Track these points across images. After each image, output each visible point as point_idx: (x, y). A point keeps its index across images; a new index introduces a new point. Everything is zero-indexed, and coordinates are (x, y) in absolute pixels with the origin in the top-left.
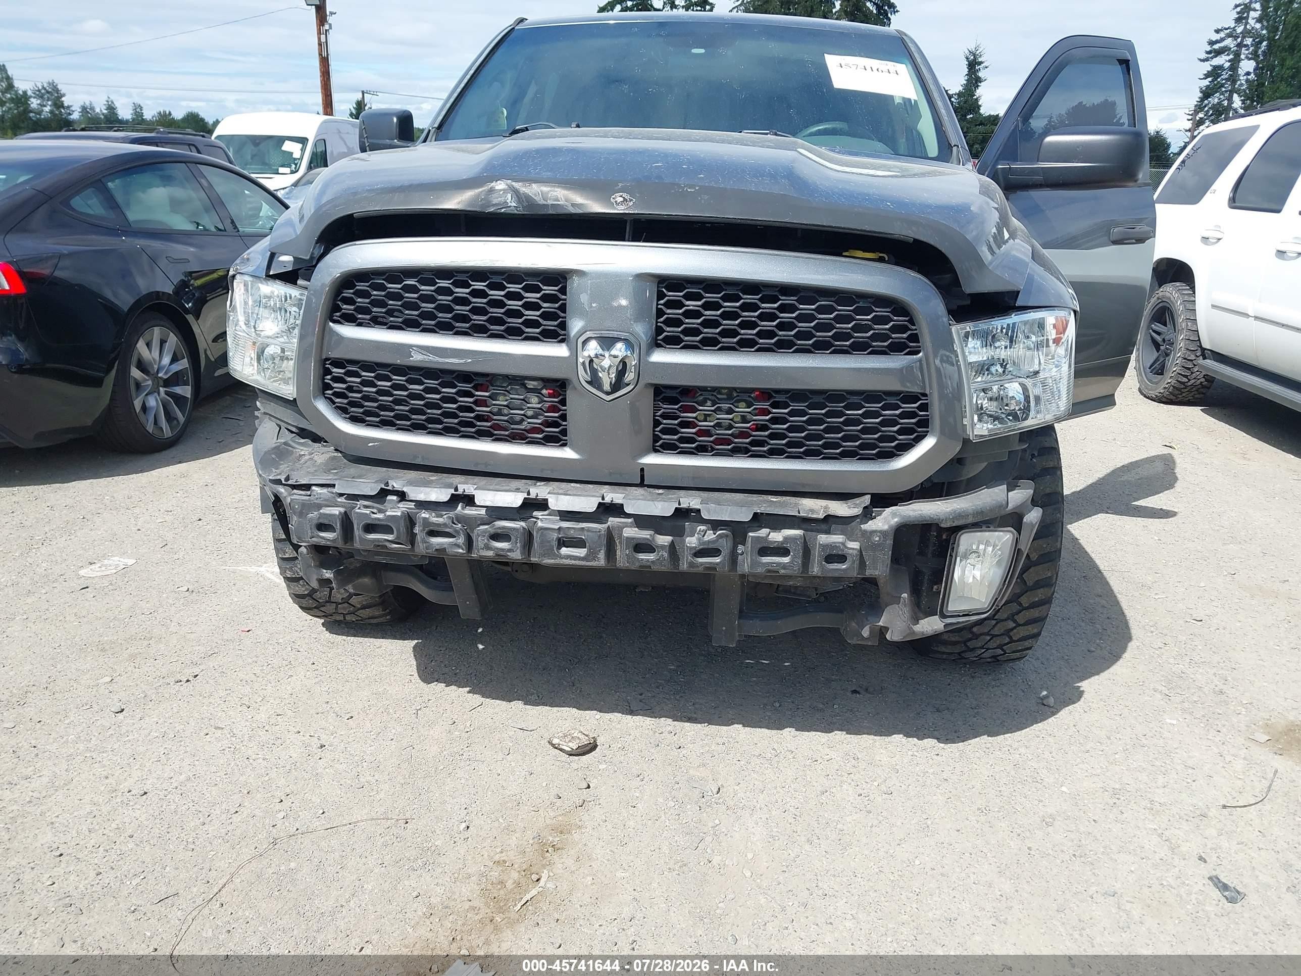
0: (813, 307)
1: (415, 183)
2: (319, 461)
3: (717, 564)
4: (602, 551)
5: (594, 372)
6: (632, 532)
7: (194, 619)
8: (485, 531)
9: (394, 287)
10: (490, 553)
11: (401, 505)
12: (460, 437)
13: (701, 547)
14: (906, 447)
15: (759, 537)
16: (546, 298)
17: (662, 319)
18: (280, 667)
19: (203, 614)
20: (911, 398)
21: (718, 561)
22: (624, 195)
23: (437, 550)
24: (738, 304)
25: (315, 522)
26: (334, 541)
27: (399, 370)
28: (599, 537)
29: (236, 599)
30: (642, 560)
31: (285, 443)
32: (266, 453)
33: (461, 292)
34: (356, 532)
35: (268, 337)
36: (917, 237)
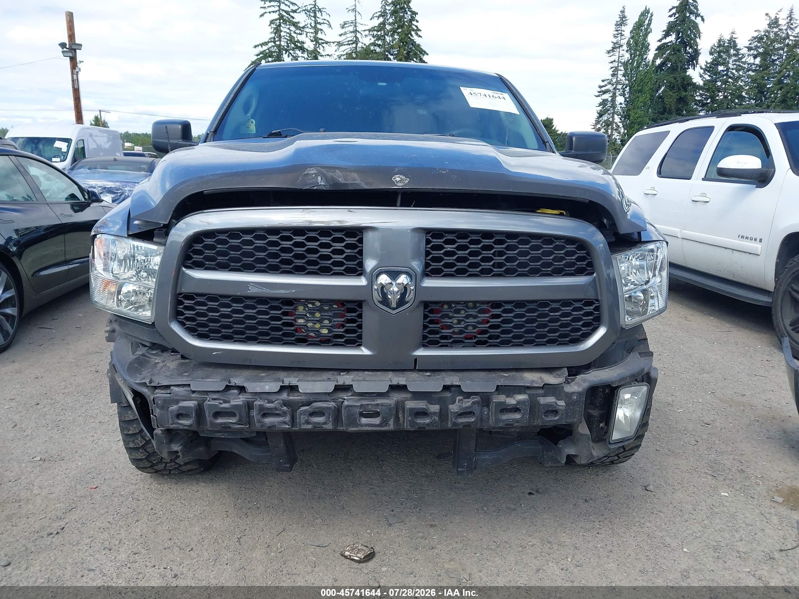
0: (528, 246)
1: (247, 169)
2: (172, 367)
3: (472, 422)
4: (392, 419)
5: (384, 295)
6: (410, 404)
7: (51, 482)
8: (305, 411)
9: (235, 242)
10: (310, 427)
11: (241, 396)
12: (282, 344)
13: (461, 412)
14: (587, 335)
15: (500, 402)
16: (348, 246)
17: (429, 258)
18: (127, 515)
19: (57, 477)
20: (589, 303)
21: (473, 420)
22: (401, 176)
23: (269, 427)
24: (479, 246)
25: (176, 413)
26: (190, 426)
27: (237, 299)
28: (390, 409)
29: (80, 464)
30: (420, 423)
31: (143, 355)
32: (130, 363)
33: (286, 244)
34: (208, 419)
35: (125, 279)
36: (590, 199)
